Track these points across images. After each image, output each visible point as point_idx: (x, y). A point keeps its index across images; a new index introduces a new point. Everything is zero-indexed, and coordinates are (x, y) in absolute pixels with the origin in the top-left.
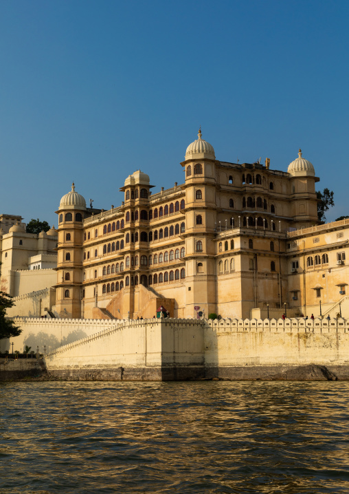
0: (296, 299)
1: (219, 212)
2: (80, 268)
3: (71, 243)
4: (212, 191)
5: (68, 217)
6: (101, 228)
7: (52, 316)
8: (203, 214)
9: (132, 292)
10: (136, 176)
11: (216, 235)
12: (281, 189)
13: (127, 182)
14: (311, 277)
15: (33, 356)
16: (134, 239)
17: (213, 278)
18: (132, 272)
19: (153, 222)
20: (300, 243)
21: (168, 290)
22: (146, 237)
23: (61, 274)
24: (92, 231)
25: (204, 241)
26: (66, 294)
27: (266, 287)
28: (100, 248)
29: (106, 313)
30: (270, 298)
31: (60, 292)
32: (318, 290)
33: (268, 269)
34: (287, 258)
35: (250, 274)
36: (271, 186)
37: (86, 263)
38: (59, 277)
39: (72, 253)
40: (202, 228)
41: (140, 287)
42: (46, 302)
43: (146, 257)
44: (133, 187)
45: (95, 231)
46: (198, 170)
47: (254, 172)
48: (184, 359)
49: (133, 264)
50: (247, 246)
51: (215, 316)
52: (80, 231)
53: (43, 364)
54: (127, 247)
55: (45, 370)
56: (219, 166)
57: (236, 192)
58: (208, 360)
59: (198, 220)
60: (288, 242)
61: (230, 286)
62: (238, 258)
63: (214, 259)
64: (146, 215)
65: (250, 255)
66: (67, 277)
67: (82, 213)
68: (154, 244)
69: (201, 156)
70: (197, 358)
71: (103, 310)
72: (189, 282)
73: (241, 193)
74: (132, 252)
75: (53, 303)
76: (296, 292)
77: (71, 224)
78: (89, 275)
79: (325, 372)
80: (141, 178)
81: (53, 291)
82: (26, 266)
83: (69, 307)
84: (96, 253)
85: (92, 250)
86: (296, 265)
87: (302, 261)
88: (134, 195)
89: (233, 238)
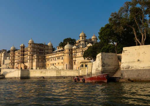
0: (45, 66)
1: (34, 52)
4: (33, 48)
5: (12, 51)
7: (9, 68)
8: (31, 52)
9: (21, 64)
10: (22, 45)
11: (33, 56)
13: (21, 46)
14: (47, 63)
15: (3, 75)
16: (21, 56)
17: (32, 63)
18: (21, 61)
19: (25, 53)
20: (46, 57)
21: (26, 64)
22: (24, 55)
25: (31, 56)
26: (11, 64)
27: (40, 64)
28: (17, 56)
29: (17, 68)
30: (41, 66)
31: (10, 64)
32: (48, 65)
33: (41, 61)
34: (45, 59)
35: (38, 62)
37: (15, 59)
38: (10, 61)
39: (12, 57)
40: (31, 54)
41: (22, 64)
42: (8, 66)
43: (23, 59)
44: (22, 47)
45: (17, 53)
46: (30, 45)
49: (21, 60)
50: (37, 57)
51: (32, 69)
54: (20, 57)
56: (35, 44)
57: (38, 48)
59: (30, 53)
61: (34, 64)
62: (36, 59)
63: (32, 59)
64: (24, 51)
65: (38, 59)
66: (12, 61)
67: (15, 50)
69: (31, 42)
70: (27, 75)
72: (28, 63)
74: (21, 58)
77: (13, 52)
78: (15, 61)
82: (6, 59)
83: (12, 67)
87: (47, 60)
89: (35, 56)
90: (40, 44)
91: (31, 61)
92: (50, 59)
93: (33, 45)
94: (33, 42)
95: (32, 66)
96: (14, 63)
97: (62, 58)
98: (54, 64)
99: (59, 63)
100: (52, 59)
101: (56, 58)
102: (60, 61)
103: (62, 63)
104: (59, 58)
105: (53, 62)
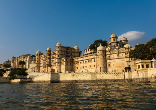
0: (74, 69)
1: (62, 55)
2: (39, 64)
3: (38, 59)
4: (61, 51)
5: (38, 55)
6: (43, 57)
7: (35, 72)
8: (59, 55)
11: (61, 59)
12: (73, 51)
13: (47, 49)
14: (76, 66)
15: (30, 79)
16: (48, 59)
17: (60, 66)
18: (48, 65)
19: (51, 56)
20: (75, 60)
21: (53, 68)
22: (50, 59)
23: (36, 65)
24: (42, 57)
25: (59, 60)
26: (37, 68)
27: (69, 67)
28: (43, 60)
29: (44, 72)
30: (70, 69)
32: (77, 68)
33: (70, 64)
34: (73, 62)
35: (66, 65)
36: (71, 50)
37: (41, 63)
39: (38, 61)
40: (59, 57)
41: (49, 67)
42: (34, 70)
43: (50, 62)
46: (58, 48)
47: (68, 48)
48: (54, 79)
49: (48, 63)
50: (66, 60)
51: (61, 72)
52: (40, 57)
53: (32, 80)
55: (32, 81)
56: (62, 47)
58: (59, 79)
60: (73, 60)
61: (63, 67)
62: (64, 63)
63: (61, 63)
64: (50, 55)
65: (66, 62)
66: (37, 65)
67: (40, 54)
68: (51, 60)
69: (59, 45)
70: (57, 79)
71: (43, 71)
72: (57, 66)
73: (66, 52)
74: (48, 61)
75: (35, 70)
76: (74, 68)
78: (41, 65)
79: (76, 81)
80: (50, 49)
81: (35, 68)
82: (31, 63)
83: (38, 70)
84: (42, 61)
85: (41, 61)
86: (74, 64)
87: (75, 63)
88: (48, 52)
89: (64, 59)
91: (59, 64)
92: (80, 62)
93: (61, 48)
94: (60, 44)
95: (60, 69)
96: (39, 67)
97: (95, 60)
98: (85, 67)
99: (90, 66)
100: (82, 62)
101: (87, 61)
102: (93, 63)
103: (95, 65)
104: (90, 60)
105: (84, 65)
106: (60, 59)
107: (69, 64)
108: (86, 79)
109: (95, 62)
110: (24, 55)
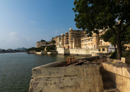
0: (81, 46)
4: (72, 34)
5: (62, 36)
7: (61, 48)
8: (71, 37)
10: (67, 32)
19: (68, 37)
20: (81, 39)
21: (69, 45)
22: (68, 39)
24: (64, 38)
26: (62, 45)
30: (78, 46)
32: (83, 45)
39: (63, 40)
41: (67, 44)
43: (68, 41)
46: (70, 32)
48: (67, 53)
50: (75, 40)
51: (72, 48)
55: (57, 53)
57: (76, 34)
58: (69, 53)
61: (73, 44)
66: (62, 43)
79: (78, 55)
82: (60, 41)
86: (81, 42)
90: (77, 30)
91: (71, 43)
92: (84, 41)
93: (72, 32)
94: (72, 29)
95: (72, 46)
96: (64, 44)
97: (91, 40)
98: (86, 45)
99: (89, 44)
100: (85, 41)
101: (88, 40)
102: (90, 42)
103: (91, 44)
105: (85, 43)
106: (72, 39)
107: (77, 42)
108: (83, 54)
109: (91, 41)
110: (57, 36)
